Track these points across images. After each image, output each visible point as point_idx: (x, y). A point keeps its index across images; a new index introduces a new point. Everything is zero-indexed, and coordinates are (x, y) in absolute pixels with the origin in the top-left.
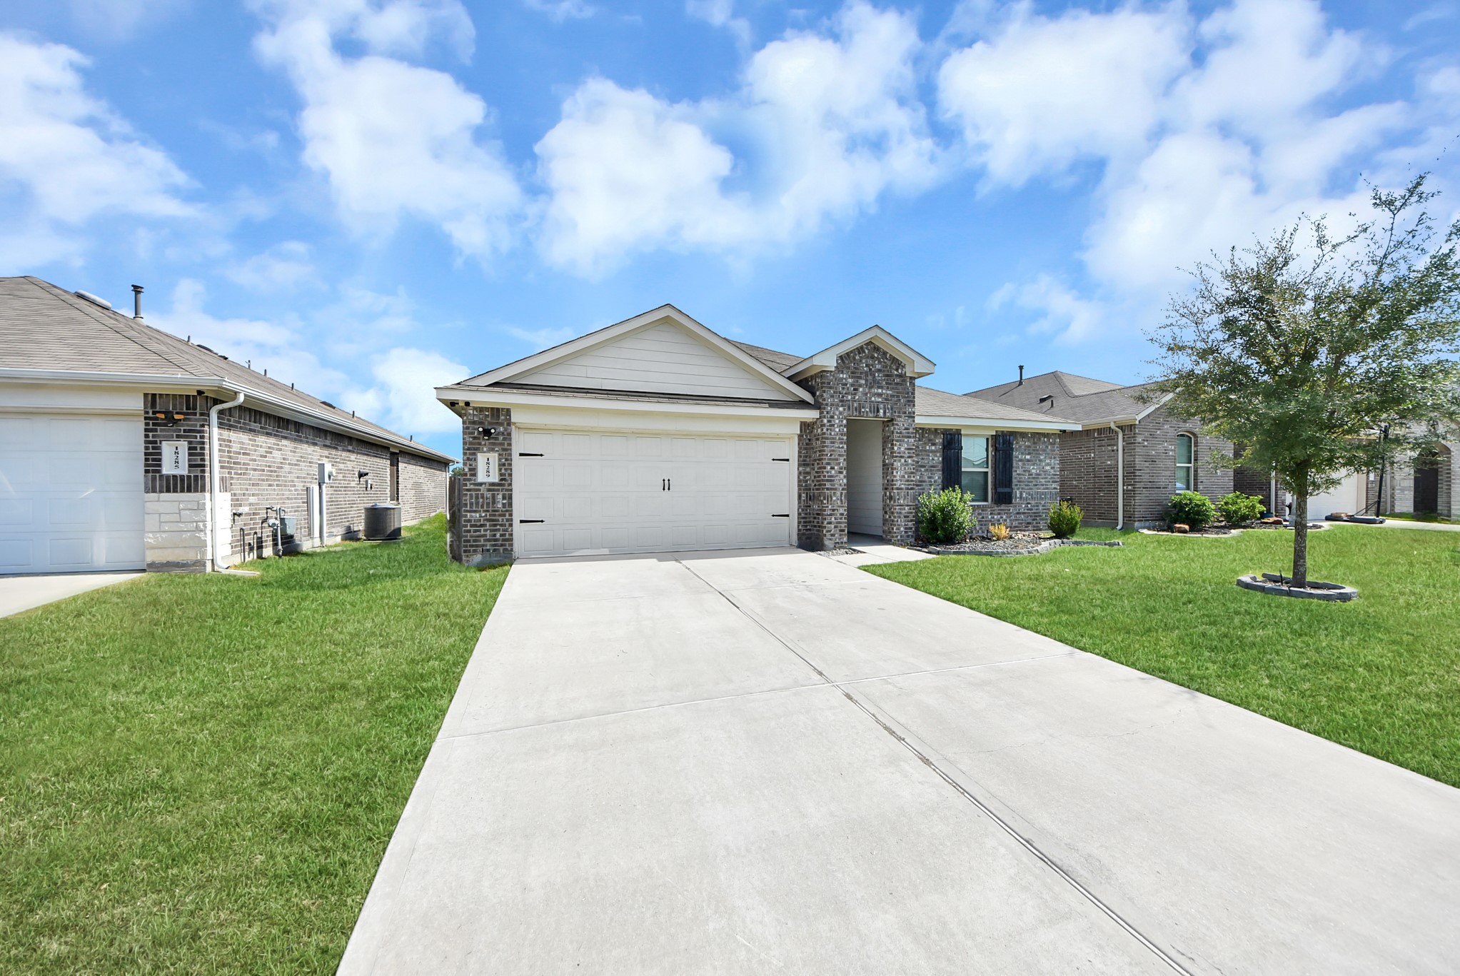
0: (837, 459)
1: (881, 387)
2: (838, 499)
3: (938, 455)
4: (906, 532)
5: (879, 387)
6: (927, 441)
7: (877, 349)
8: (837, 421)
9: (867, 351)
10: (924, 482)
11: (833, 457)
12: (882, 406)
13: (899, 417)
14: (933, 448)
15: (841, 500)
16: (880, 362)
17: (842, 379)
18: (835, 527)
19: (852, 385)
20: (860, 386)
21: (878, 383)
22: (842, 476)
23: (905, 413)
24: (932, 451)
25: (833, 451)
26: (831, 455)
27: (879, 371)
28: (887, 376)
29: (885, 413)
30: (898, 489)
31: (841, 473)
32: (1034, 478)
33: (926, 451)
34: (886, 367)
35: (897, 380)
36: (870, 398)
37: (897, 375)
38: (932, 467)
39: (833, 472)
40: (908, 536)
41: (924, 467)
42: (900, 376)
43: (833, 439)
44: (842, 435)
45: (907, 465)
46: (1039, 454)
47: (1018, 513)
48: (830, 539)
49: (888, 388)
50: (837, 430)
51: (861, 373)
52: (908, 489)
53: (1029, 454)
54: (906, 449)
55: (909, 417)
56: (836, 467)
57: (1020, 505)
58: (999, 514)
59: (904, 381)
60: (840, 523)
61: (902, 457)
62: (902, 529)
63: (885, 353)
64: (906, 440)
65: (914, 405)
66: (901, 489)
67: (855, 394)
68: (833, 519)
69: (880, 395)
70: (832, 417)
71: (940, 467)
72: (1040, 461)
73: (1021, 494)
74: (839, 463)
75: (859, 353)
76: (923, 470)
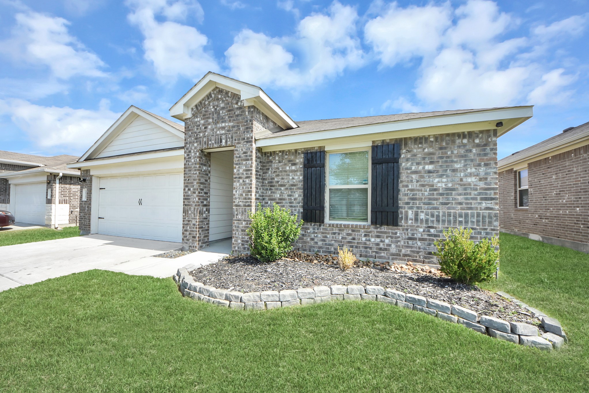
0: (192, 183)
1: (225, 122)
2: (192, 213)
3: (298, 174)
4: (243, 245)
5: (223, 122)
7: (221, 91)
8: (193, 154)
9: (213, 96)
11: (190, 181)
12: (224, 137)
13: (239, 143)
14: (293, 168)
15: (194, 214)
16: (223, 101)
17: (197, 122)
18: (190, 234)
19: (203, 125)
20: (209, 124)
21: (222, 118)
22: (195, 195)
23: (244, 139)
24: (292, 171)
25: (190, 176)
26: (189, 180)
27: (223, 108)
28: (229, 111)
29: (226, 142)
30: (236, 206)
31: (194, 193)
32: (442, 194)
33: (285, 171)
34: (228, 103)
35: (238, 112)
36: (216, 132)
37: (237, 108)
38: (292, 185)
39: (189, 192)
40: (244, 248)
41: (284, 185)
42: (240, 108)
43: (190, 167)
44: (196, 164)
45: (245, 184)
46: (452, 161)
47: (410, 239)
48: (186, 243)
49: (230, 121)
50: (193, 161)
51: (210, 114)
52: (245, 206)
53: (431, 163)
54: (244, 170)
55: (247, 142)
56: (191, 189)
57: (414, 229)
58: (378, 237)
59: (244, 111)
60: (193, 231)
61: (240, 178)
62: (239, 241)
63: (227, 93)
64: (244, 162)
65: (252, 131)
66: (239, 206)
67: (205, 131)
68: (188, 228)
69: (223, 128)
70: (190, 152)
71: (300, 185)
72: (454, 171)
73: (417, 214)
74: (193, 186)
75: (208, 99)
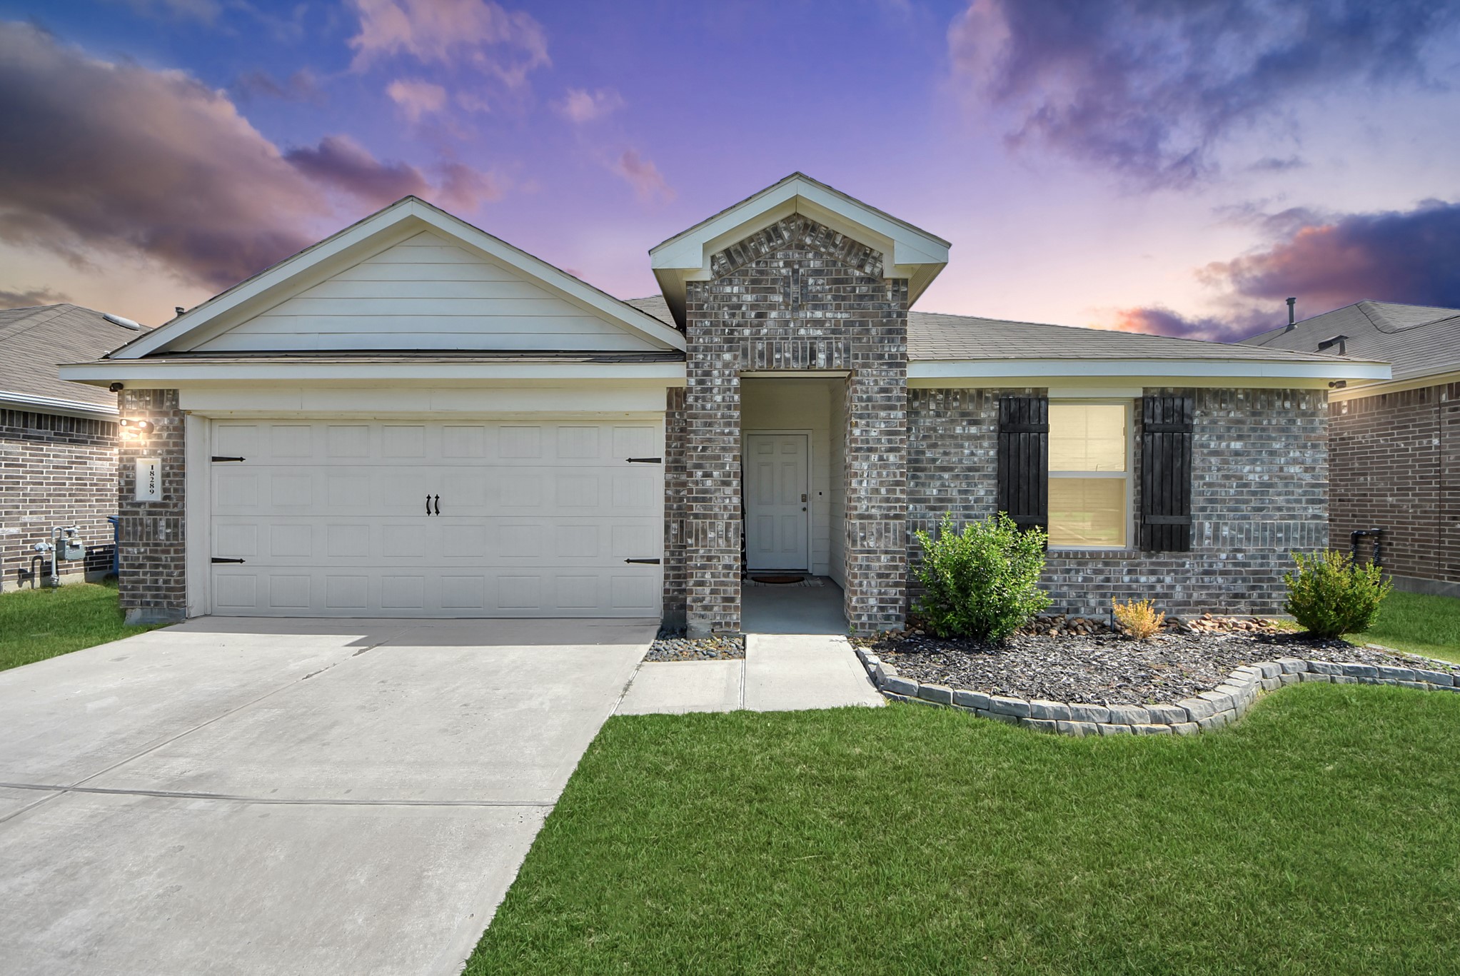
0: (719, 457)
1: (824, 307)
2: (719, 537)
3: (986, 444)
4: (882, 609)
5: (815, 307)
6: (956, 417)
7: (811, 227)
8: (718, 382)
9: (786, 235)
10: (950, 500)
11: (708, 453)
12: (822, 345)
13: (865, 366)
14: (973, 430)
15: (727, 539)
16: (818, 255)
17: (730, 295)
18: (713, 592)
19: (752, 307)
20: (772, 307)
21: (815, 298)
22: (728, 491)
23: (881, 357)
24: (971, 438)
25: (710, 440)
26: (704, 449)
27: (817, 273)
28: (837, 281)
29: (829, 359)
30: (861, 517)
31: (726, 484)
32: (1254, 493)
33: (953, 437)
34: (834, 263)
35: (863, 289)
36: (796, 331)
37: (861, 279)
38: (970, 469)
39: (709, 483)
40: (888, 617)
41: (951, 469)
42: (869, 280)
43: (710, 416)
44: (729, 408)
45: (886, 466)
46: (1269, 438)
47: (1206, 573)
48: (703, 617)
49: (838, 307)
50: (719, 398)
51: (774, 281)
52: (887, 517)
53: (1240, 438)
54: (881, 432)
55: (890, 365)
56: (715, 474)
57: (1213, 554)
58: (1153, 572)
59: (881, 290)
60: (723, 583)
61: (870, 450)
62: (872, 601)
63: (830, 235)
64: (883, 414)
65: (904, 340)
66: (870, 517)
67: (761, 325)
68: (708, 576)
69: (818, 323)
70: (707, 374)
71: (991, 469)
72: (1272, 453)
73: (1216, 528)
74: (723, 466)
75: (770, 240)
76: (946, 475)
